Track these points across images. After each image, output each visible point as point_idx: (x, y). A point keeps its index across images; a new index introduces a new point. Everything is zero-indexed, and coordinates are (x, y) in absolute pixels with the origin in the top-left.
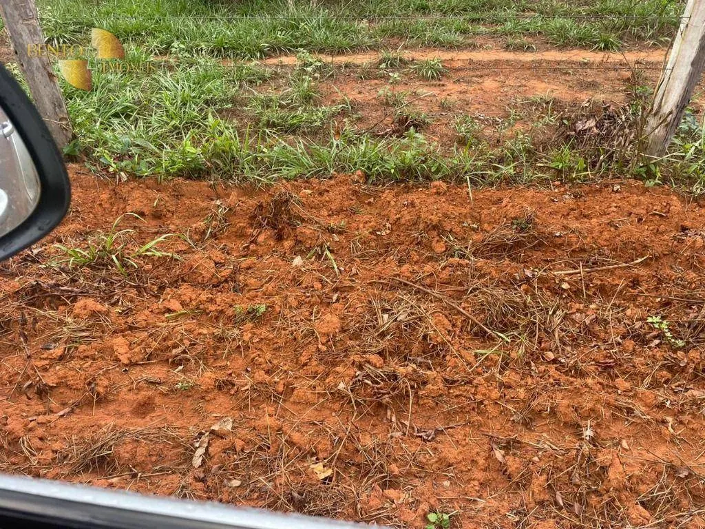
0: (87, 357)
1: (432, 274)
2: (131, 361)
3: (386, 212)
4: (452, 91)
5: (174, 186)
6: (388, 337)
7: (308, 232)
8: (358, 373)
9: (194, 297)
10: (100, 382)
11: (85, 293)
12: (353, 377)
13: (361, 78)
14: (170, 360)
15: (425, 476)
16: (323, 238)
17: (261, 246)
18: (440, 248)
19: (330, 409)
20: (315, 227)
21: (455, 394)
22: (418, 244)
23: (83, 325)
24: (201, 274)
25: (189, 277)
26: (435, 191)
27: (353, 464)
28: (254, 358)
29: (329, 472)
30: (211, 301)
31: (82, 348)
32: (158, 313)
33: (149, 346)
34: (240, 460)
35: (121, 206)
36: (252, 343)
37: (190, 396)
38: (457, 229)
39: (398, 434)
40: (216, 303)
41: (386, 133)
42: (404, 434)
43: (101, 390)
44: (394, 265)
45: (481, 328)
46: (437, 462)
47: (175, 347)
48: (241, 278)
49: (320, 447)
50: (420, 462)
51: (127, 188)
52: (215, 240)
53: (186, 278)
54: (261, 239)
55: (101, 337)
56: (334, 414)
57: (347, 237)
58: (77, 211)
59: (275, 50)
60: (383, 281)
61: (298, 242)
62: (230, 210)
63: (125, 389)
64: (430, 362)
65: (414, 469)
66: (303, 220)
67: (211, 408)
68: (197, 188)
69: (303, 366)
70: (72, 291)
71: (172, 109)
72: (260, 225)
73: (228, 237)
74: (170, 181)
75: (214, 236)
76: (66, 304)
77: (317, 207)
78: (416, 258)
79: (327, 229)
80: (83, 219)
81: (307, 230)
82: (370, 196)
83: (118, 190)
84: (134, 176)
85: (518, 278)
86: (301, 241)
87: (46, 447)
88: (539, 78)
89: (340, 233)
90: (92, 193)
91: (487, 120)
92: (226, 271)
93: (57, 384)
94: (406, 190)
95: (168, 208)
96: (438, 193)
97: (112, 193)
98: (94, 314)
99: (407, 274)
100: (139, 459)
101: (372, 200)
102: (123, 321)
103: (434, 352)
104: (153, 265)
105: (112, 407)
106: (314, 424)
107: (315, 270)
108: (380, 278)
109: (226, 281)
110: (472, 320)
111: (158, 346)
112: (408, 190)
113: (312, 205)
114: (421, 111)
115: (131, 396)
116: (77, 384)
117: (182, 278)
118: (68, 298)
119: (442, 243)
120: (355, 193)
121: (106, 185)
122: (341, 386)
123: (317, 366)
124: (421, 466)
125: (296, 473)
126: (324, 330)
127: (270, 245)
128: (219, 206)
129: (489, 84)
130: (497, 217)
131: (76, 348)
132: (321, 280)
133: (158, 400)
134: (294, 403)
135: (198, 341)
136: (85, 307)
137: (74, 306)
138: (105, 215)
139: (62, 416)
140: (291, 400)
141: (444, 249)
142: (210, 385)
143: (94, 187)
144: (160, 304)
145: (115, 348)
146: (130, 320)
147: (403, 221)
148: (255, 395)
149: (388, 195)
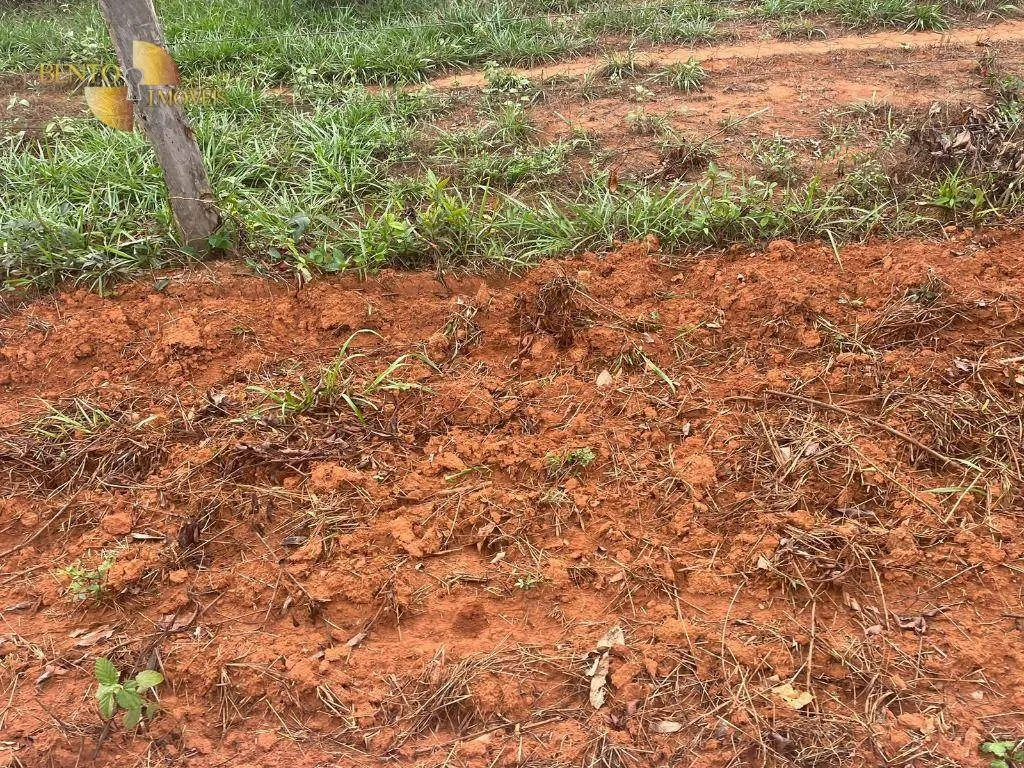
0: (355, 552)
1: (818, 380)
2: (425, 552)
3: (709, 293)
4: (725, 106)
5: (384, 282)
6: (801, 482)
7: (607, 333)
8: (783, 541)
9: (475, 446)
10: (399, 589)
11: (318, 455)
12: (776, 548)
13: (584, 97)
14: (479, 545)
15: (944, 688)
16: (632, 339)
17: (538, 360)
18: (811, 339)
19: (753, 598)
20: (615, 325)
21: (935, 559)
22: (775, 335)
23: (335, 503)
24: (474, 411)
25: (455, 416)
26: (779, 255)
27: (830, 682)
28: (606, 531)
29: (806, 698)
30: (505, 449)
31: (345, 539)
32: (431, 476)
33: (444, 526)
34: (661, 689)
35: (311, 320)
36: (591, 508)
37: (537, 598)
38: (832, 309)
39: (877, 629)
40: (513, 453)
41: (656, 177)
42: (885, 628)
43: (404, 601)
44: (751, 371)
45: (930, 454)
46: (954, 665)
47: (480, 523)
48: (531, 410)
49: (776, 659)
50: (931, 668)
51: (316, 293)
52: (468, 357)
53: (451, 419)
54: (537, 349)
55: (363, 520)
56: (762, 607)
57: (663, 336)
58: (251, 333)
59: (440, 67)
60: (746, 397)
61: (592, 349)
62: (480, 310)
63: (432, 597)
64: (873, 513)
65: (927, 680)
66: (594, 316)
67: (573, 613)
68: (416, 282)
69: (681, 537)
70: (300, 455)
71: (329, 168)
72: (531, 330)
73: (484, 352)
74: (375, 275)
75: (464, 351)
76: (295, 474)
77: (608, 296)
78: (779, 358)
79: (634, 326)
80: (262, 344)
81: (607, 330)
82: (675, 271)
83: (302, 296)
84: (323, 274)
85: (952, 374)
86: (596, 348)
87: (360, 698)
88: (847, 77)
89: (652, 331)
90: (264, 304)
91: (797, 144)
92: (509, 404)
93: (331, 598)
94: (731, 257)
95: (385, 317)
96: (783, 258)
97: (293, 300)
98: (343, 486)
99: (779, 383)
100: (511, 702)
101: (681, 276)
102: (387, 493)
103: (873, 498)
104: (395, 403)
105: (421, 625)
106: (739, 624)
107: (640, 390)
108: (739, 394)
109: (513, 418)
110: (913, 444)
111: (457, 525)
112: (733, 257)
113: (599, 292)
114: (695, 138)
115: (445, 606)
116: (362, 595)
117: (446, 419)
118: (296, 465)
119: (813, 332)
120: (654, 268)
121: (282, 290)
122: (763, 564)
123: (705, 535)
124: (934, 673)
125: (760, 703)
126: (696, 479)
127: (552, 357)
128: (462, 307)
129: (777, 90)
130: (883, 285)
131: (337, 540)
132: (653, 405)
133: (489, 607)
134: (697, 594)
135: (512, 512)
136: (328, 477)
137: (310, 476)
138: (290, 335)
139: (355, 647)
140: (691, 590)
141: (818, 341)
142: (564, 578)
143: (266, 295)
144: (432, 461)
145: (395, 534)
146: (396, 489)
147: (742, 304)
148: (636, 588)
149: (705, 267)
